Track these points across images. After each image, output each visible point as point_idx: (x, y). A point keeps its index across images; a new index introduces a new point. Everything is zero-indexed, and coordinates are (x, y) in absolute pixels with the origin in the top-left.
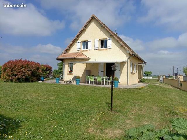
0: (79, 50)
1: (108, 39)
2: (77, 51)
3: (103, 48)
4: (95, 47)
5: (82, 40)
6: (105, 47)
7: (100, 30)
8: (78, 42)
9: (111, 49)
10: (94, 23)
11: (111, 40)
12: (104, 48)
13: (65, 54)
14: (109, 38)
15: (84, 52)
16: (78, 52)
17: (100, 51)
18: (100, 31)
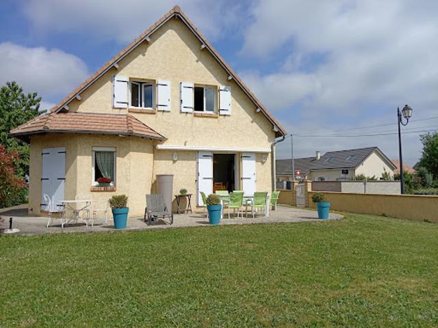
0: (120, 109)
1: (222, 87)
2: (114, 108)
3: (202, 110)
4: (183, 105)
5: (132, 76)
6: (207, 110)
7: (196, 58)
8: (116, 78)
9: (229, 116)
10: (175, 31)
11: (229, 93)
12: (205, 112)
13: (62, 115)
14: (222, 85)
15: (143, 115)
16: (117, 112)
17: (196, 118)
18: (197, 61)
